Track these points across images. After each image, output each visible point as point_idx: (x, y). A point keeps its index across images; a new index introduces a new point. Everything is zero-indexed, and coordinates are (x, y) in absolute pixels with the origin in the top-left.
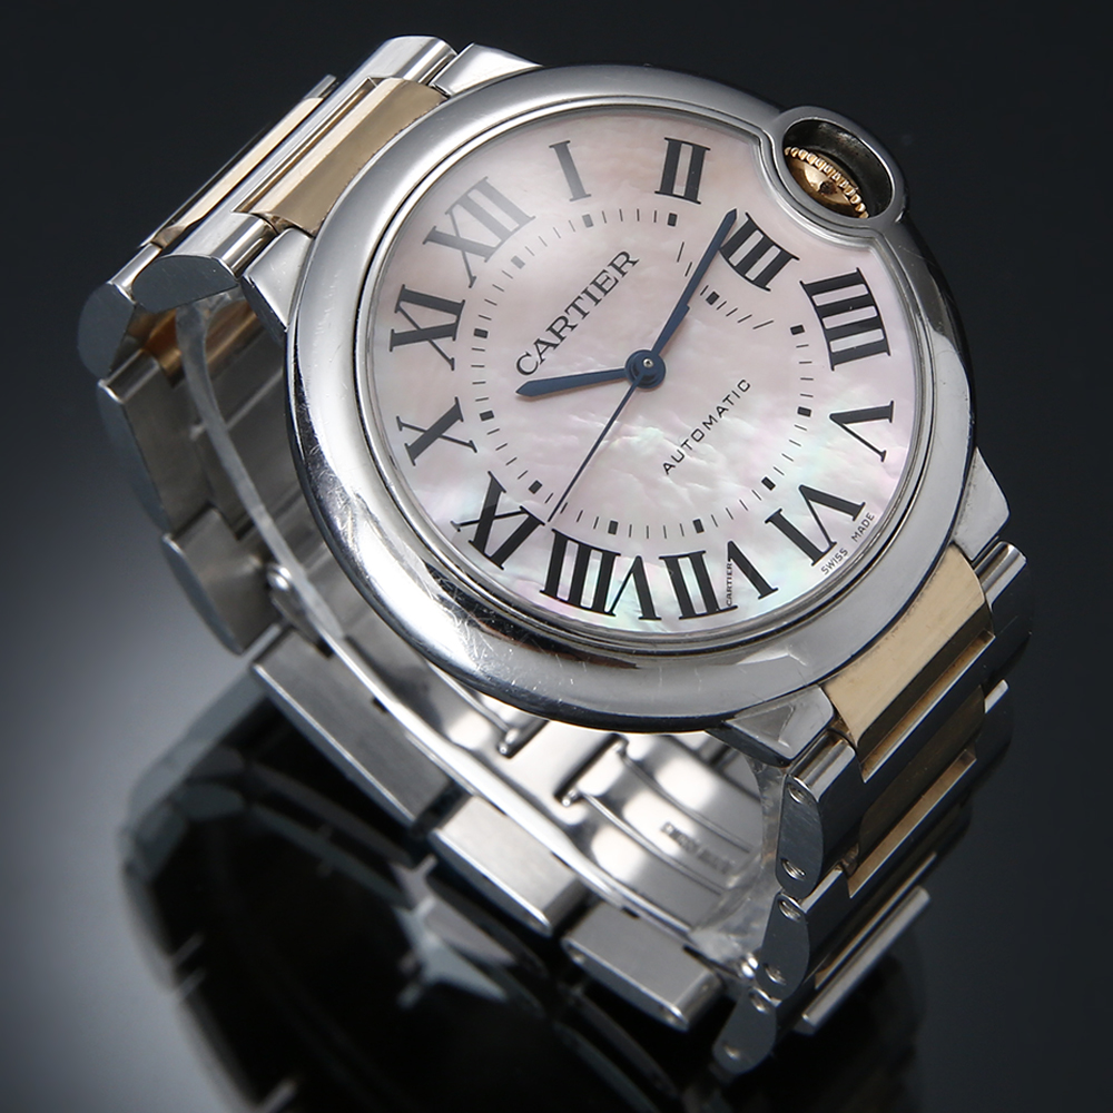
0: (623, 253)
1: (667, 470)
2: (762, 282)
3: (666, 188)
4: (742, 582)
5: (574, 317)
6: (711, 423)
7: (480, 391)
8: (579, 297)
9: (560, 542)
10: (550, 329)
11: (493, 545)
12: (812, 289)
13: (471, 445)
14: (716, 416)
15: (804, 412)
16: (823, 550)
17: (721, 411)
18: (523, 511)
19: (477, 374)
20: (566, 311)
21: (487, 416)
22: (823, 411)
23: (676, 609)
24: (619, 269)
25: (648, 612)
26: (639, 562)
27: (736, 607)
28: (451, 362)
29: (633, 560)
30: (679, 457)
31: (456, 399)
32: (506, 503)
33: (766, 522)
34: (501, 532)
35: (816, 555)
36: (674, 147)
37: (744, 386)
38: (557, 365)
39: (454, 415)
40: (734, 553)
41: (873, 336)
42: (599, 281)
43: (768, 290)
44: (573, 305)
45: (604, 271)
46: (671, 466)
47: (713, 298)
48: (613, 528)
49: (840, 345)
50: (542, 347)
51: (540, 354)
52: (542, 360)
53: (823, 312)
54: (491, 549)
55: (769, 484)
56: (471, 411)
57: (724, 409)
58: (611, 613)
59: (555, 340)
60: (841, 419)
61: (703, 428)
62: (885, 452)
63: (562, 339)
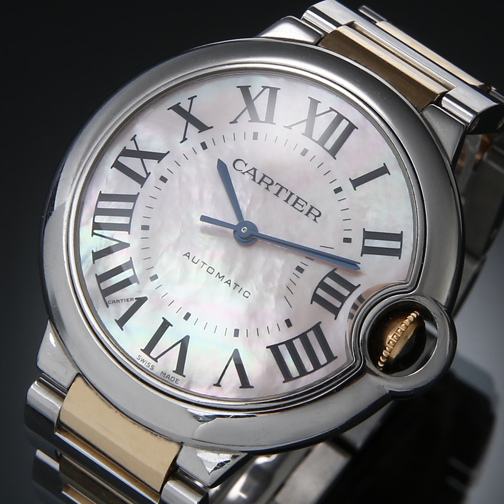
0: (320, 214)
1: (186, 255)
2: (316, 298)
3: (368, 235)
4: (124, 308)
5: (274, 189)
6: (219, 277)
7: (219, 140)
8: (287, 190)
9: (133, 198)
10: (264, 176)
11: (125, 161)
12: (317, 329)
13: (185, 139)
14: (225, 279)
15: (236, 333)
16: (151, 355)
17: (228, 282)
18: (148, 174)
19: (229, 136)
20: (277, 184)
21: (204, 146)
22: (239, 344)
23: (101, 271)
24: (309, 212)
25: (97, 255)
26: (127, 245)
27: (108, 307)
28: (235, 122)
29: (127, 242)
30: (195, 260)
31: (212, 127)
32: (151, 164)
33: (163, 318)
34: (133, 163)
35: (148, 350)
36: (398, 237)
37: (246, 294)
38: (241, 183)
39: (202, 127)
40: (140, 301)
41: (294, 371)
42: (299, 201)
43: (311, 303)
44: (282, 187)
45: (307, 203)
46: (189, 257)
47: (300, 270)
48: (145, 228)
49: (284, 350)
50: (252, 172)
51: (247, 172)
52: (243, 173)
53: (303, 337)
54: (123, 160)
55: (187, 316)
56: (206, 136)
57: (230, 284)
58: (93, 234)
59: (258, 179)
60: (236, 356)
61: (215, 273)
62: (220, 386)
63: (259, 183)
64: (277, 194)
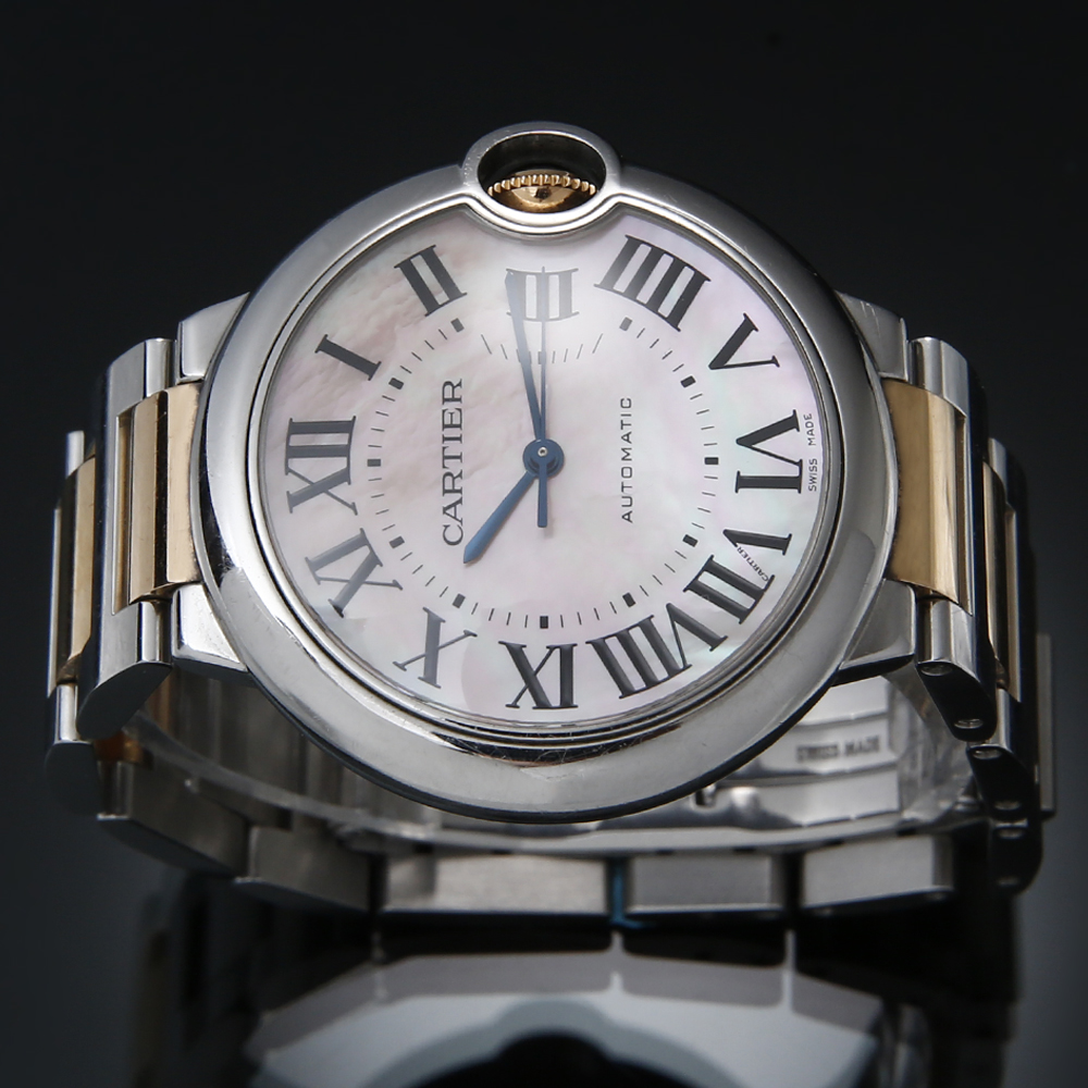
0: (445, 385)
1: (628, 520)
2: (566, 312)
3: (431, 305)
4: (759, 553)
5: (453, 466)
6: (628, 454)
7: (437, 587)
8: (444, 448)
9: (600, 647)
10: (445, 491)
11: (553, 694)
12: (608, 283)
13: (468, 634)
14: (626, 445)
15: (688, 382)
16: (797, 474)
17: (627, 437)
18: (551, 649)
19: (423, 576)
20: (444, 467)
21: (459, 601)
22: (699, 367)
23: (731, 619)
24: (453, 400)
25: (713, 640)
26: (671, 609)
27: (773, 577)
28: (396, 584)
29: (666, 611)
30: (628, 502)
31: (425, 609)
32: (534, 657)
33: (736, 491)
34: (550, 680)
35: (794, 483)
36: (407, 268)
37: (626, 403)
39: (434, 624)
40: (735, 537)
41: (685, 277)
42: (447, 422)
43: (577, 313)
44: (445, 458)
45: (444, 411)
46: (628, 514)
48: (629, 600)
49: (667, 306)
50: (451, 511)
51: (455, 518)
52: (461, 521)
54: (555, 699)
55: (712, 461)
56: (444, 609)
57: (628, 435)
58: (686, 667)
59: (455, 497)
60: (720, 362)
61: (626, 464)
62: (774, 357)
63: (460, 491)
64: (459, 457)
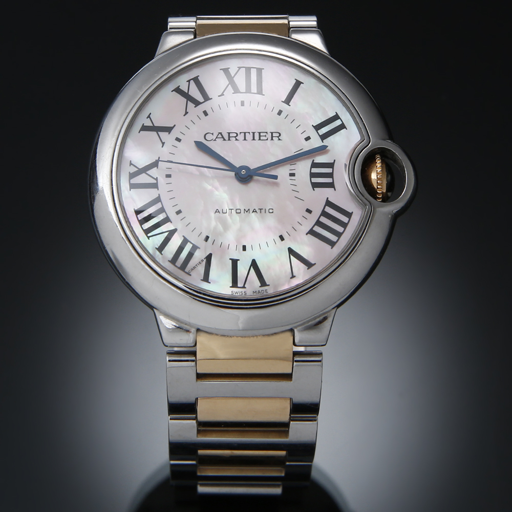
1: (216, 212)
2: (315, 185)
3: (318, 127)
4: (201, 269)
5: (241, 137)
6: (247, 212)
7: (185, 130)
8: (249, 133)
9: (158, 200)
10: (229, 133)
11: (136, 181)
12: (329, 203)
13: (163, 144)
14: (251, 211)
15: (282, 238)
16: (239, 286)
17: (254, 211)
18: (156, 179)
19: (190, 124)
21: (178, 140)
22: (288, 243)
23: (170, 256)
24: (272, 137)
25: (161, 248)
26: (175, 231)
27: (190, 275)
28: (186, 113)
29: (174, 228)
30: (225, 211)
31: (175, 125)
32: (153, 172)
33: (230, 259)
34: (142, 179)
35: (235, 283)
36: (336, 117)
37: (271, 211)
38: (218, 147)
39: (169, 130)
40: (209, 258)
41: (333, 238)
43: (314, 190)
44: (245, 133)
45: (267, 133)
46: (219, 212)
47: (292, 175)
48: (179, 212)
49: (318, 229)
50: (220, 136)
51: (217, 138)
52: (215, 140)
53: (324, 214)
54: (134, 181)
55: (244, 248)
56: (175, 133)
57: (256, 211)
58: (148, 237)
60: (291, 251)
61: (242, 211)
62: (295, 276)
63: (229, 140)
64: (245, 139)
